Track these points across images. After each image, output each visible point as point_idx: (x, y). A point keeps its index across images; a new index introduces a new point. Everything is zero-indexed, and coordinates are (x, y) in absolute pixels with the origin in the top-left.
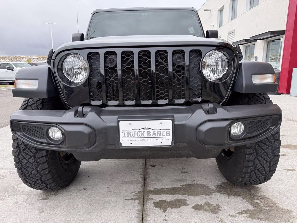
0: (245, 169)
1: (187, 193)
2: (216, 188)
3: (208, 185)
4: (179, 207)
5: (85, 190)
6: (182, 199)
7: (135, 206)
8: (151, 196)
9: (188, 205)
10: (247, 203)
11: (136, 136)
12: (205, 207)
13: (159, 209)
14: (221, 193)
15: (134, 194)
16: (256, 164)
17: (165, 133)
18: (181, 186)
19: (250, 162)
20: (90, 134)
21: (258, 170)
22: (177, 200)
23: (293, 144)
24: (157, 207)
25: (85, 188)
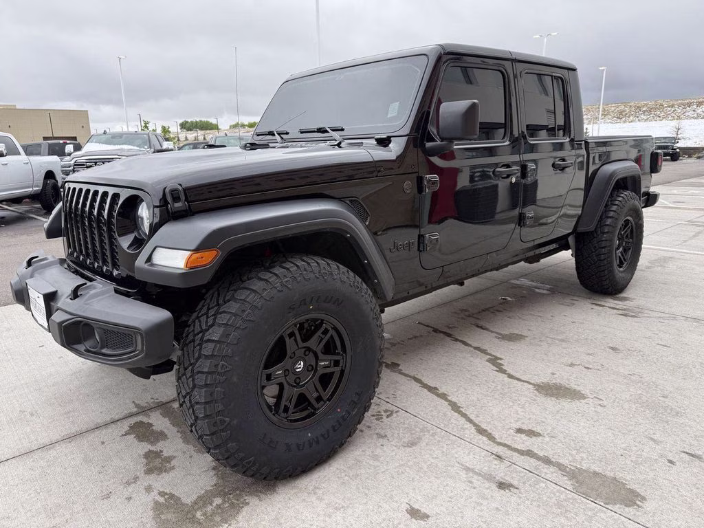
4: (141, 441)
8: (156, 413)
9: (154, 445)
10: (203, 492)
13: (127, 430)
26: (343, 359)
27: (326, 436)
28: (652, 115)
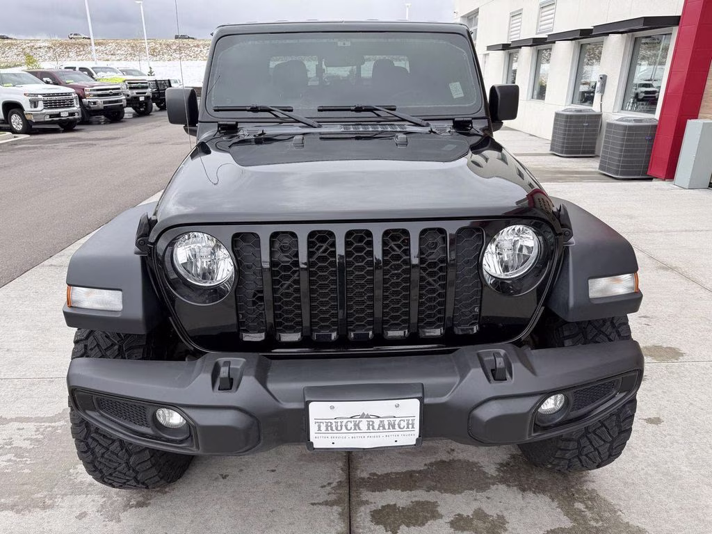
0: (559, 452)
1: (439, 485)
2: (498, 471)
3: (482, 464)
4: (423, 524)
5: (223, 478)
6: (428, 502)
7: (333, 521)
8: (366, 495)
9: (441, 516)
10: (560, 510)
11: (344, 430)
12: (475, 522)
13: (383, 528)
14: (508, 486)
15: (328, 488)
16: (582, 446)
18: (426, 468)
19: (572, 443)
21: (586, 455)
22: (418, 503)
23: (665, 345)
24: (377, 523)
25: (224, 472)
28: (183, 54)
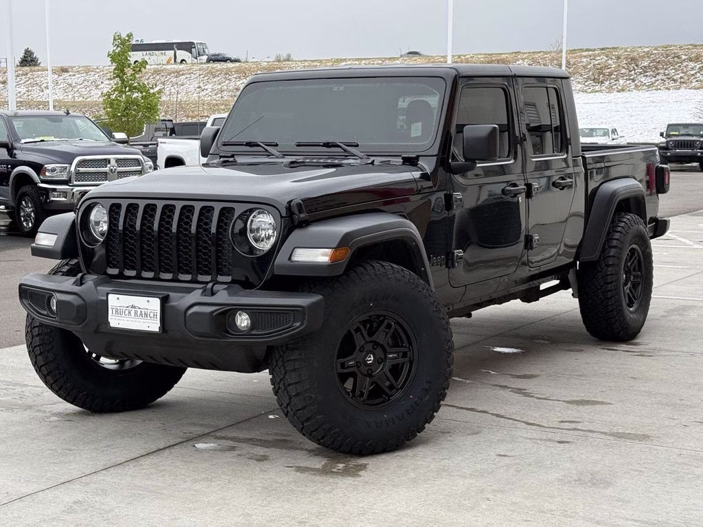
4: (222, 451)
8: (207, 439)
10: (323, 463)
11: (123, 315)
14: (310, 453)
17: (152, 315)
20: (79, 307)
26: (410, 350)
27: (401, 418)
28: (659, 77)
